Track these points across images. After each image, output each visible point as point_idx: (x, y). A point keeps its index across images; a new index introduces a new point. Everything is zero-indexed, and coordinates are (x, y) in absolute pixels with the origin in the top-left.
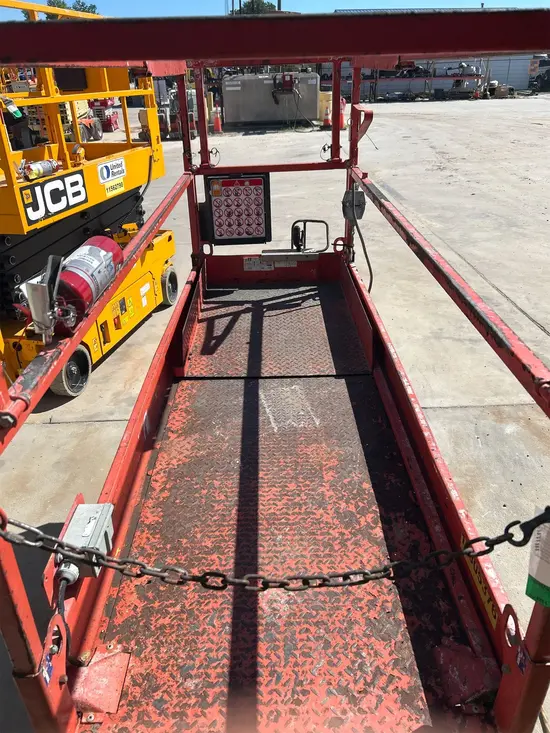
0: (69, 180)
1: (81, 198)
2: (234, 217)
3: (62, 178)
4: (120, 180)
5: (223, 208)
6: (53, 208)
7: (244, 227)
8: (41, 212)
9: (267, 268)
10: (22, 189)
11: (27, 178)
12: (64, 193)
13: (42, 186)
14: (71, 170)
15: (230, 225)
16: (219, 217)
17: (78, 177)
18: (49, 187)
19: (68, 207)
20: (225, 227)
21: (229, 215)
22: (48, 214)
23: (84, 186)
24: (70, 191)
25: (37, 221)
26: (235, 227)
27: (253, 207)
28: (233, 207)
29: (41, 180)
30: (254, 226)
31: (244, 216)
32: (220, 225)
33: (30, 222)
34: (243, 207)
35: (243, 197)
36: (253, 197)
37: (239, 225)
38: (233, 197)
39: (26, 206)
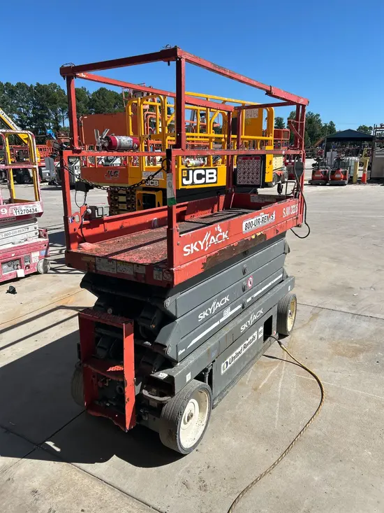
0: (208, 171)
1: (214, 180)
2: (246, 174)
3: (205, 170)
5: (242, 170)
6: (196, 181)
7: (251, 179)
8: (190, 182)
10: (183, 170)
11: (187, 166)
12: (205, 176)
13: (193, 171)
14: (212, 167)
15: (244, 178)
16: (240, 174)
17: (214, 171)
18: (197, 172)
19: (205, 183)
20: (242, 179)
21: (244, 173)
22: (193, 183)
23: (216, 175)
24: (208, 176)
25: (187, 185)
26: (246, 179)
28: (246, 170)
29: (193, 168)
30: (255, 179)
31: (251, 174)
32: (240, 178)
33: (183, 185)
34: (251, 170)
35: (251, 165)
36: (256, 165)
37: (248, 178)
38: (247, 165)
39: (183, 177)
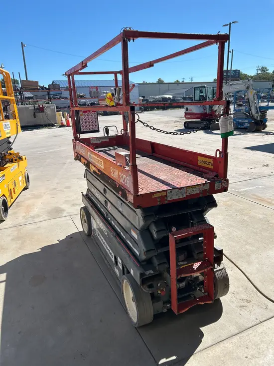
2: (87, 123)
4: (9, 131)
5: (84, 120)
7: (91, 127)
9: (99, 142)
15: (86, 126)
16: (82, 124)
20: (85, 127)
21: (86, 123)
27: (94, 119)
28: (87, 120)
30: (94, 126)
31: (91, 123)
32: (83, 126)
34: (90, 120)
35: (90, 116)
36: (93, 116)
37: (89, 126)
38: (87, 116)
